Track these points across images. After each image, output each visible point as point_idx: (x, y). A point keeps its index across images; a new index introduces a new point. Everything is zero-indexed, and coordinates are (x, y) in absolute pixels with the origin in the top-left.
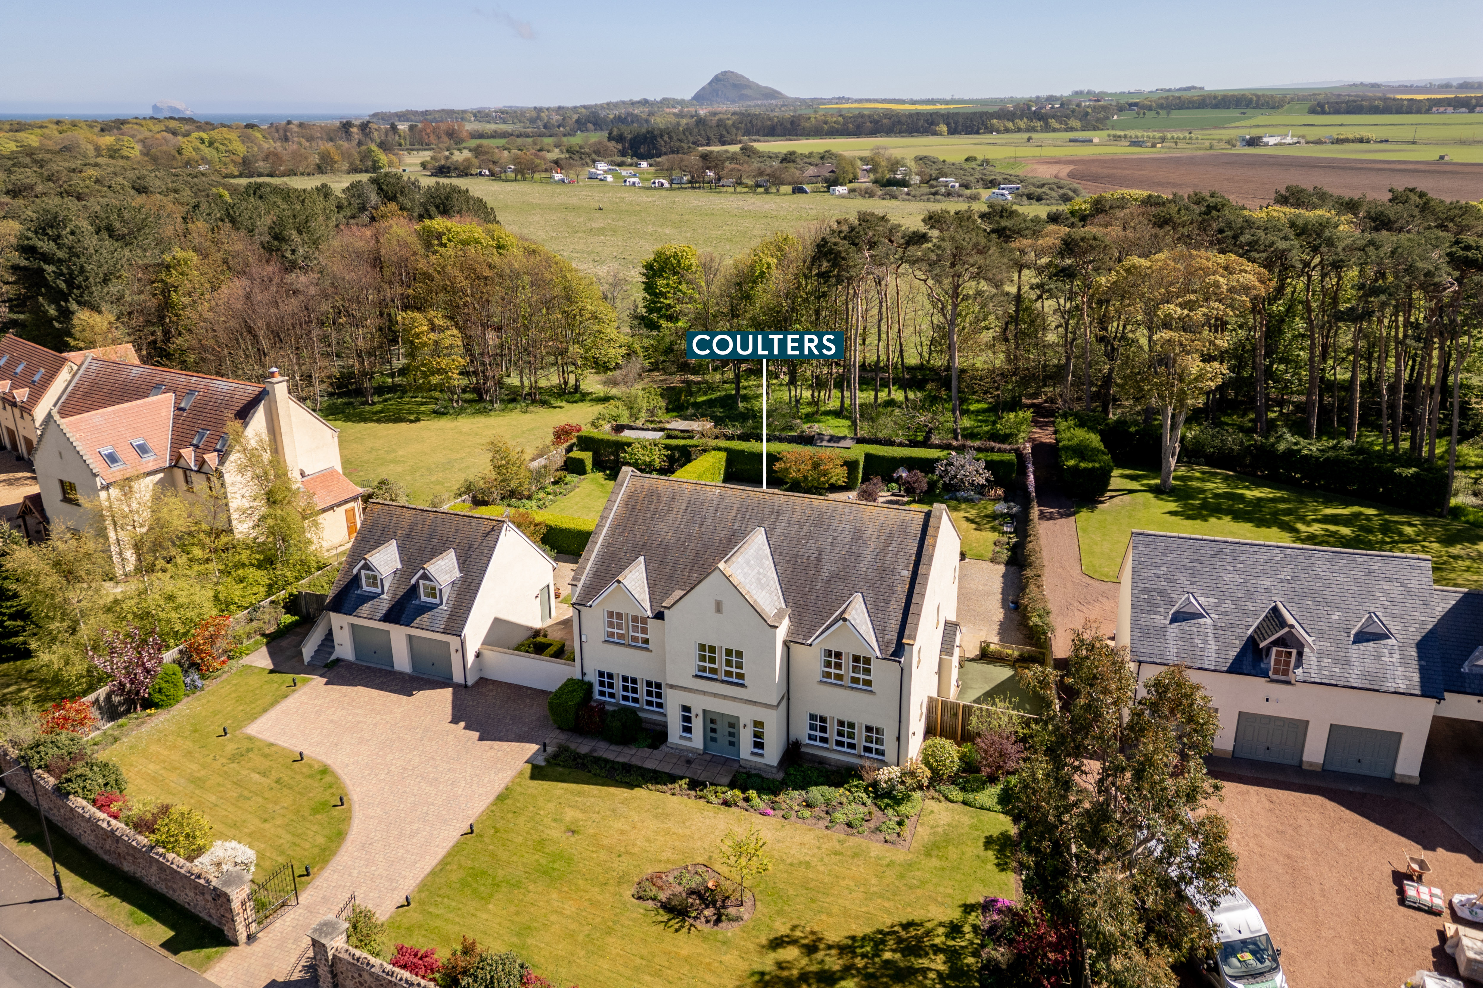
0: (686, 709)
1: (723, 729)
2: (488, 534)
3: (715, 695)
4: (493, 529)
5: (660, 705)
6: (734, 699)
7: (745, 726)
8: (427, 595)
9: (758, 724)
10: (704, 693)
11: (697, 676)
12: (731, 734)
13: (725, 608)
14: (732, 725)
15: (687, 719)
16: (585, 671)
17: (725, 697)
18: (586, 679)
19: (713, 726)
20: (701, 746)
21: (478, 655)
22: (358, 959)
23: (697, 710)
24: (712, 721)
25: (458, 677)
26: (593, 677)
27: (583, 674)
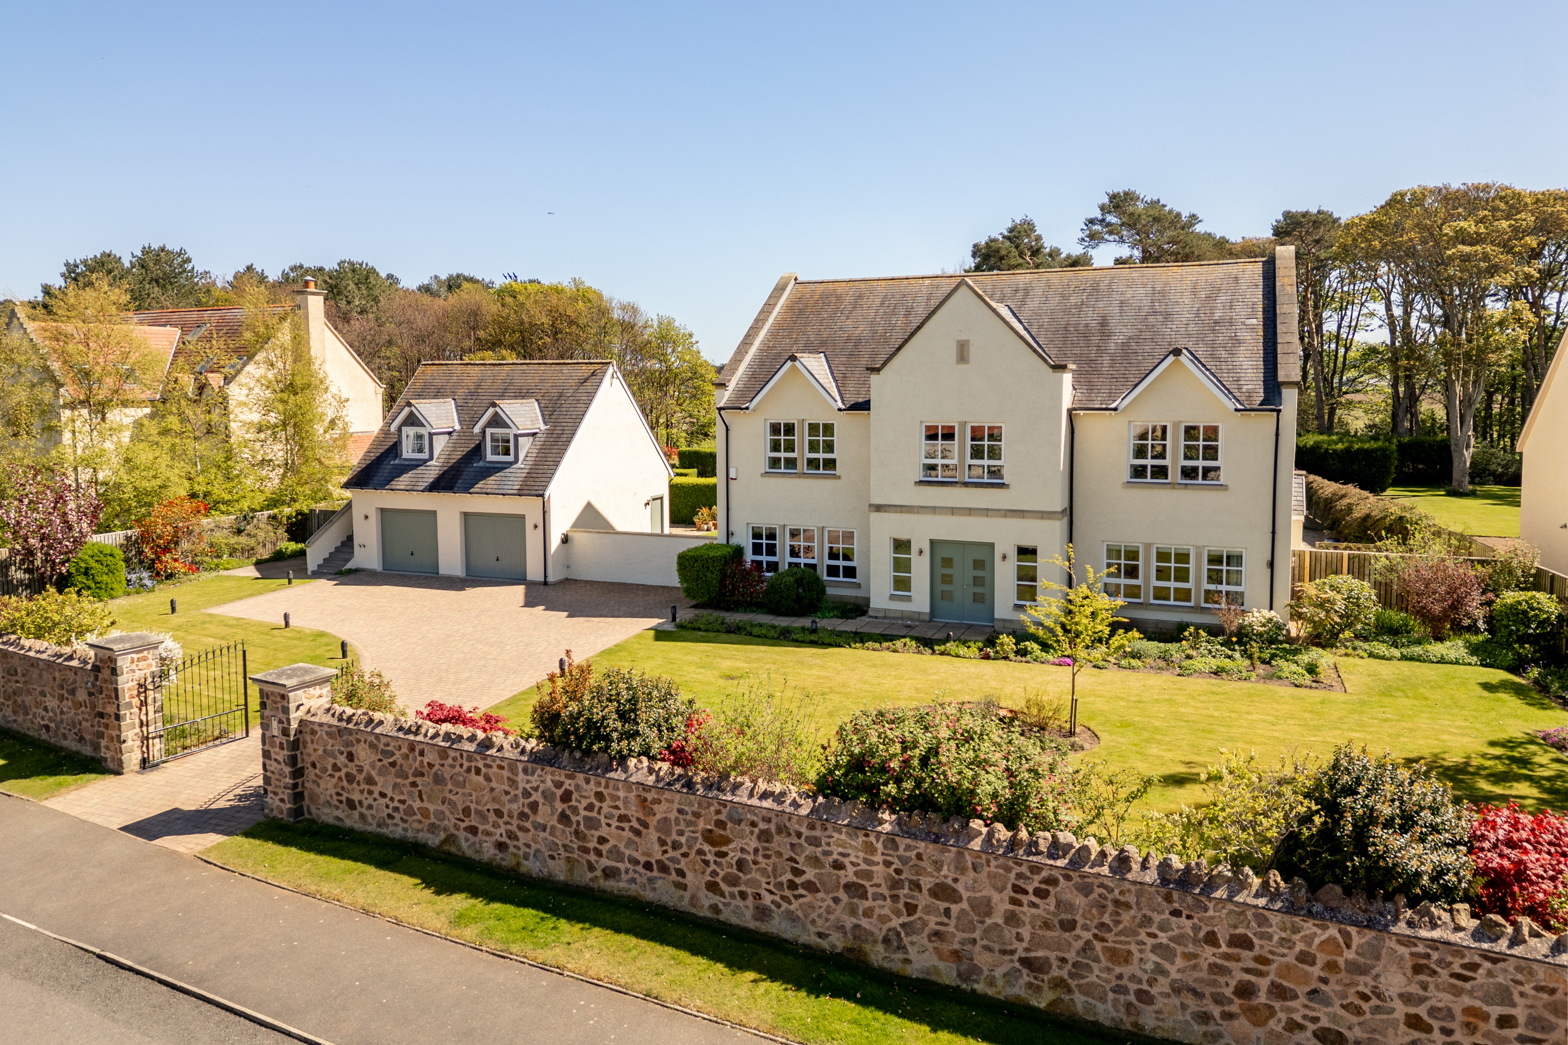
0: (901, 545)
1: (963, 573)
2: (586, 380)
3: (953, 511)
4: (593, 374)
5: (850, 572)
6: (986, 512)
7: (1004, 557)
8: (495, 452)
9: (1027, 552)
10: (934, 510)
11: (921, 483)
12: (978, 581)
13: (974, 352)
14: (979, 564)
15: (901, 565)
16: (731, 529)
17: (969, 511)
18: (734, 541)
19: (947, 571)
20: (926, 609)
21: (565, 540)
22: (349, 720)
23: (920, 543)
24: (948, 562)
25: (534, 572)
26: (743, 539)
27: (729, 534)
